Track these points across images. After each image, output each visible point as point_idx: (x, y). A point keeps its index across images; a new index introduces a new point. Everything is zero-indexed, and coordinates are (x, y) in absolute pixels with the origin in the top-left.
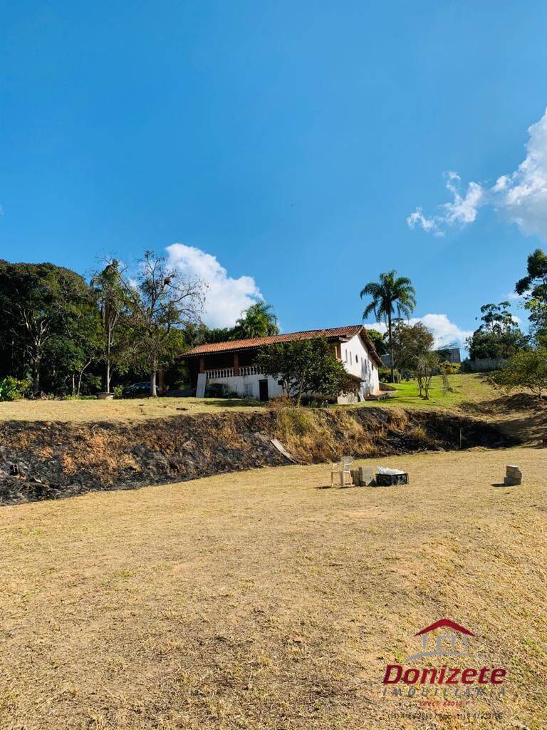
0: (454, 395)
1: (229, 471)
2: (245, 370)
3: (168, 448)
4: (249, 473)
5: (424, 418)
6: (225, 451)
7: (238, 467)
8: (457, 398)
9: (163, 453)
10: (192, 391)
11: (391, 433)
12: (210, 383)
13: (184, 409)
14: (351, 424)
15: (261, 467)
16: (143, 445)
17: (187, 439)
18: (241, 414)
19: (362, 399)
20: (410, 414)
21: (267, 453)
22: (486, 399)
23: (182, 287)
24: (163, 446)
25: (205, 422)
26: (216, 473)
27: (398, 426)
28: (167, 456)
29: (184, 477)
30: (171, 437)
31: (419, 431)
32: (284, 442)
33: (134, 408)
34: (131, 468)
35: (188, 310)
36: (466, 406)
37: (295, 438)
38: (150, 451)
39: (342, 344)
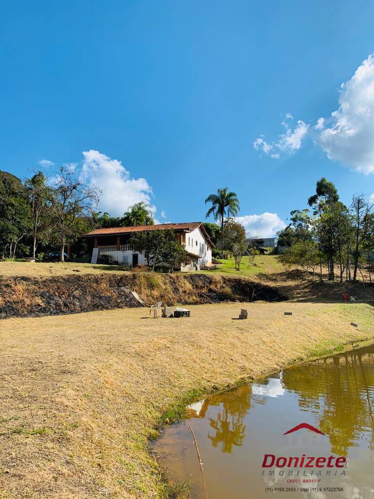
0: (257, 268)
1: (101, 310)
2: (124, 247)
3: (64, 294)
4: (113, 311)
5: (233, 282)
6: (101, 298)
7: (108, 307)
8: (257, 271)
9: (60, 297)
10: (88, 259)
11: (210, 290)
12: (101, 254)
13: (78, 271)
14: (185, 284)
15: (122, 308)
16: (48, 292)
17: (76, 289)
18: (114, 276)
19: (199, 269)
20: (225, 279)
21: (128, 299)
22: (276, 272)
23: (84, 192)
24: (61, 293)
25: (89, 280)
26: (93, 310)
27: (216, 286)
28: (63, 299)
29: (72, 312)
30: (66, 287)
31: (228, 290)
32: (140, 293)
33: (46, 268)
34: (39, 305)
35: (88, 207)
36: (261, 276)
37: (148, 292)
38: (52, 295)
39: (186, 234)
